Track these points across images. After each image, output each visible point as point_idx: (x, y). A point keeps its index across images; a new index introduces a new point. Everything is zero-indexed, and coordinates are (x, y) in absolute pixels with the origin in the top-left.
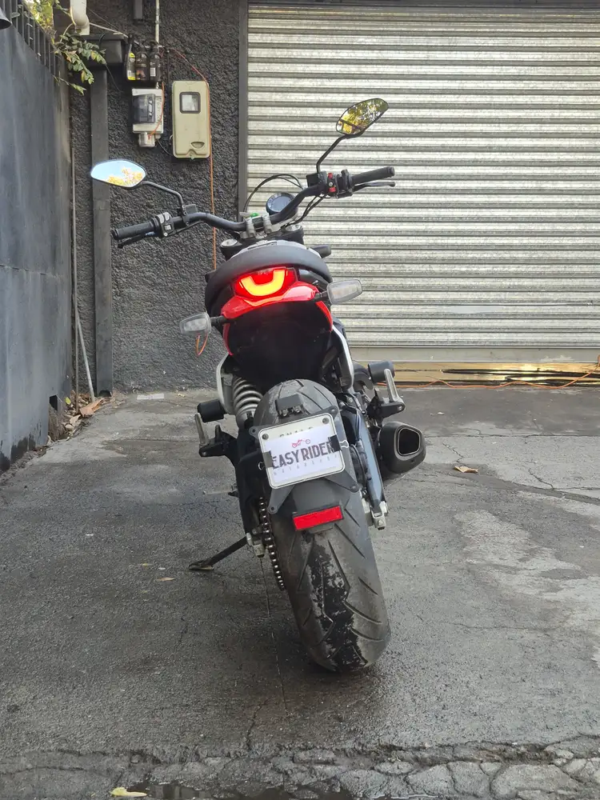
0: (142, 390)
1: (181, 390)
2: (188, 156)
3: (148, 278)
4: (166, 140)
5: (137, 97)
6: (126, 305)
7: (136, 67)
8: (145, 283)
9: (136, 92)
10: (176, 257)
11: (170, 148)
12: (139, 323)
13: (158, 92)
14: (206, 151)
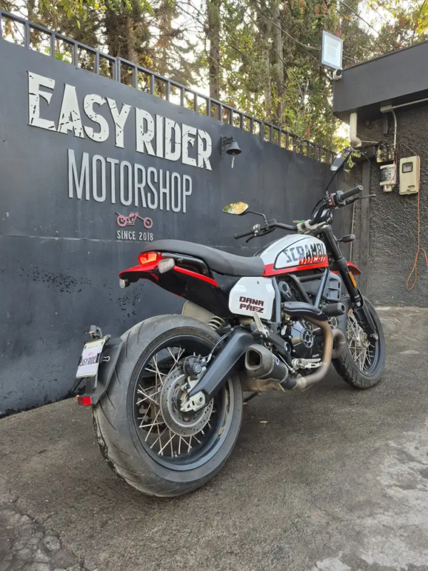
0: (382, 305)
1: (401, 306)
2: (407, 193)
3: (387, 252)
4: (396, 187)
5: (383, 169)
6: (376, 265)
7: (382, 156)
8: (385, 255)
9: (382, 167)
10: (400, 242)
11: (398, 190)
12: (381, 274)
13: (393, 165)
14: (416, 189)
